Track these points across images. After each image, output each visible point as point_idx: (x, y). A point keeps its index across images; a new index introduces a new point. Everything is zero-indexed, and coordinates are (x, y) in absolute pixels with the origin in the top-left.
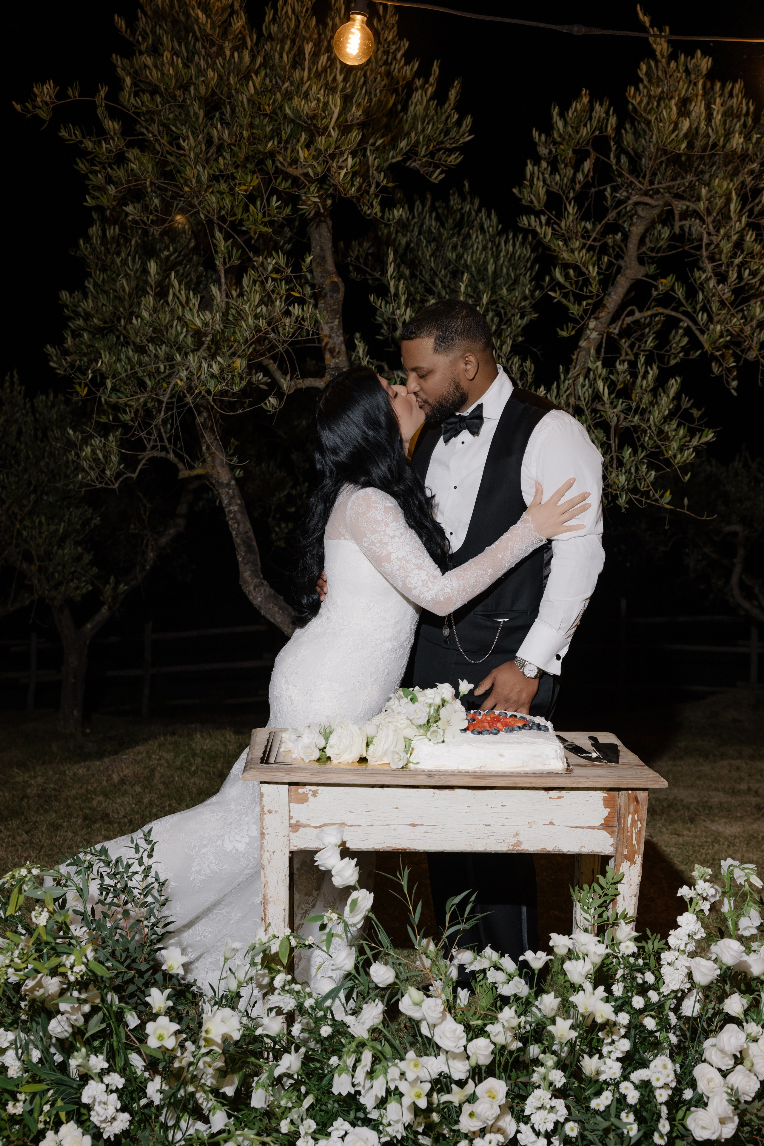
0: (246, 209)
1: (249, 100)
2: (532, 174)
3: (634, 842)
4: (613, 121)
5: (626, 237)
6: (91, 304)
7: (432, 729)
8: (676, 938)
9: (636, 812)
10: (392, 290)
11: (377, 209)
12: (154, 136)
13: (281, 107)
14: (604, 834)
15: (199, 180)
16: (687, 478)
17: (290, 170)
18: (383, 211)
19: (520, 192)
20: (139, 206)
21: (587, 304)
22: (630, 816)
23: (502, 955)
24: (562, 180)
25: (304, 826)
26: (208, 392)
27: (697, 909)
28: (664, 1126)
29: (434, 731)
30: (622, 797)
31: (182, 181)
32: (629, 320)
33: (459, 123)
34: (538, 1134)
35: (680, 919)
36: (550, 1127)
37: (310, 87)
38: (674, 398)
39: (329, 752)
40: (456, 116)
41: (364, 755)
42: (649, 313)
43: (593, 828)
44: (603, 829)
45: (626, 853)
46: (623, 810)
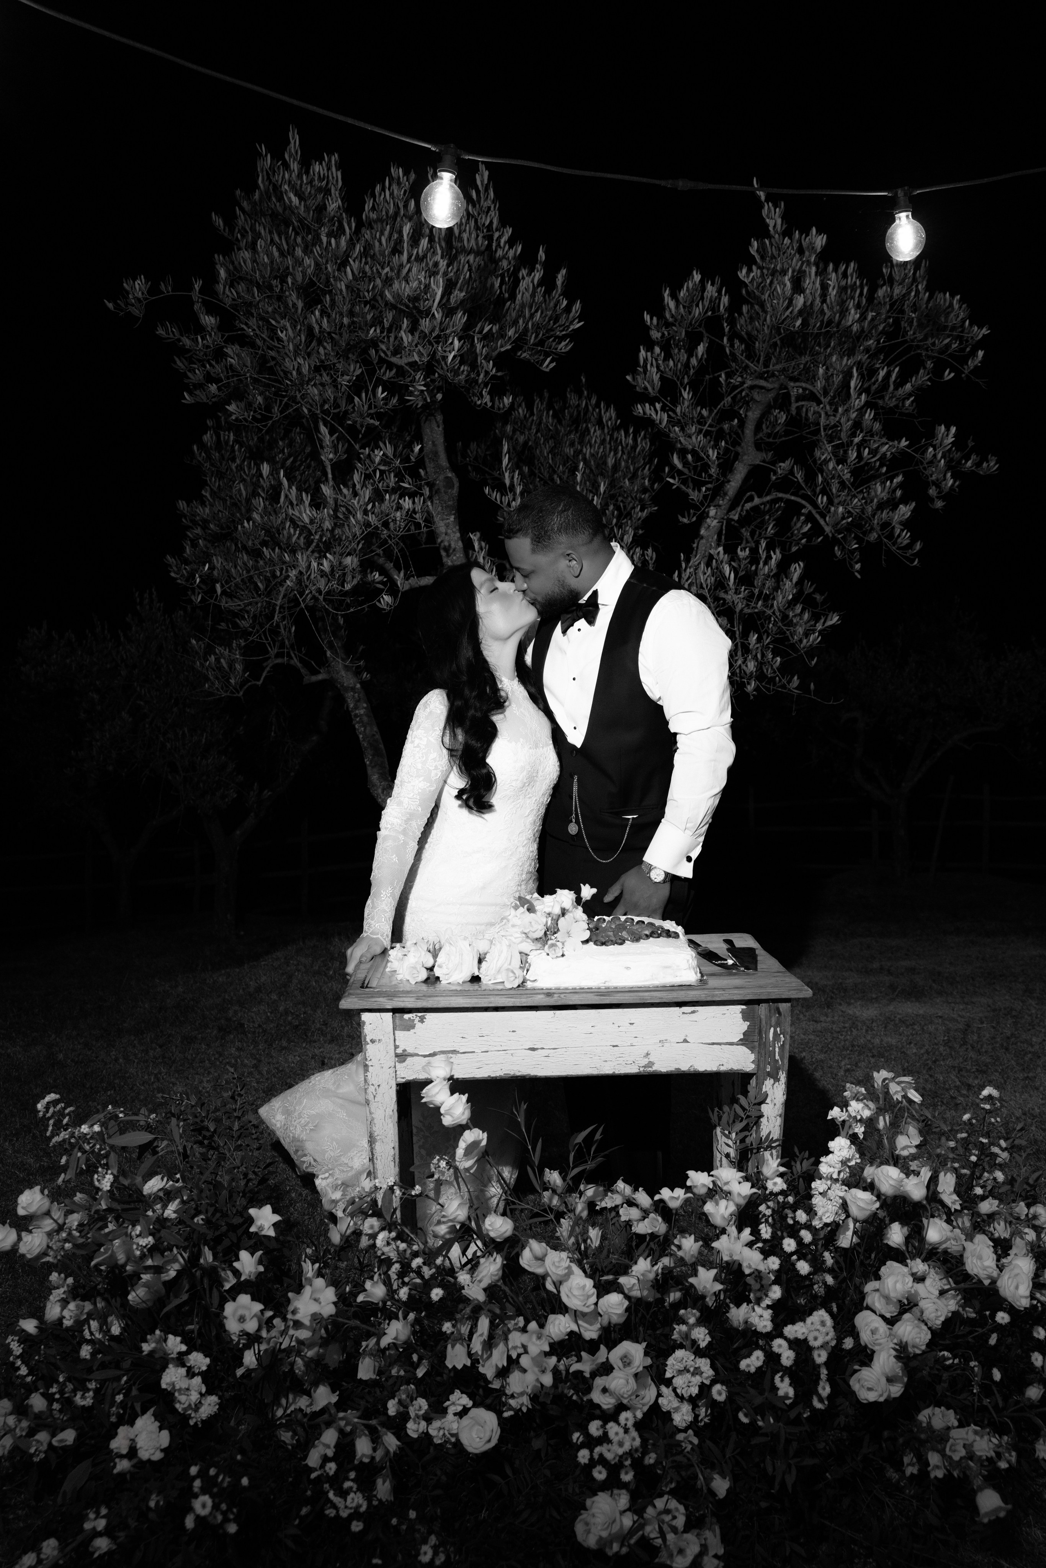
0: (350, 400)
1: (347, 287)
2: (645, 360)
3: (777, 1057)
4: (725, 300)
5: (742, 423)
6: (207, 510)
7: (550, 942)
8: (828, 1166)
9: (778, 1024)
10: (507, 482)
11: (487, 399)
12: (254, 330)
13: (382, 294)
14: (744, 1050)
15: (299, 372)
16: (814, 663)
17: (394, 360)
18: (492, 400)
19: (634, 379)
20: (242, 405)
21: (707, 489)
22: (772, 1030)
23: (636, 1189)
24: (675, 365)
25: (412, 1055)
26: (319, 591)
27: (851, 1132)
28: (825, 1390)
29: (553, 945)
30: (763, 1009)
31: (282, 374)
32: (748, 506)
33: (568, 309)
34: (681, 1398)
35: (832, 1145)
36: (695, 1391)
37: (410, 270)
38: (797, 583)
39: (437, 972)
40: (565, 302)
41: (477, 974)
42: (768, 498)
43: (731, 1044)
44: (743, 1045)
45: (768, 1070)
46: (764, 1023)
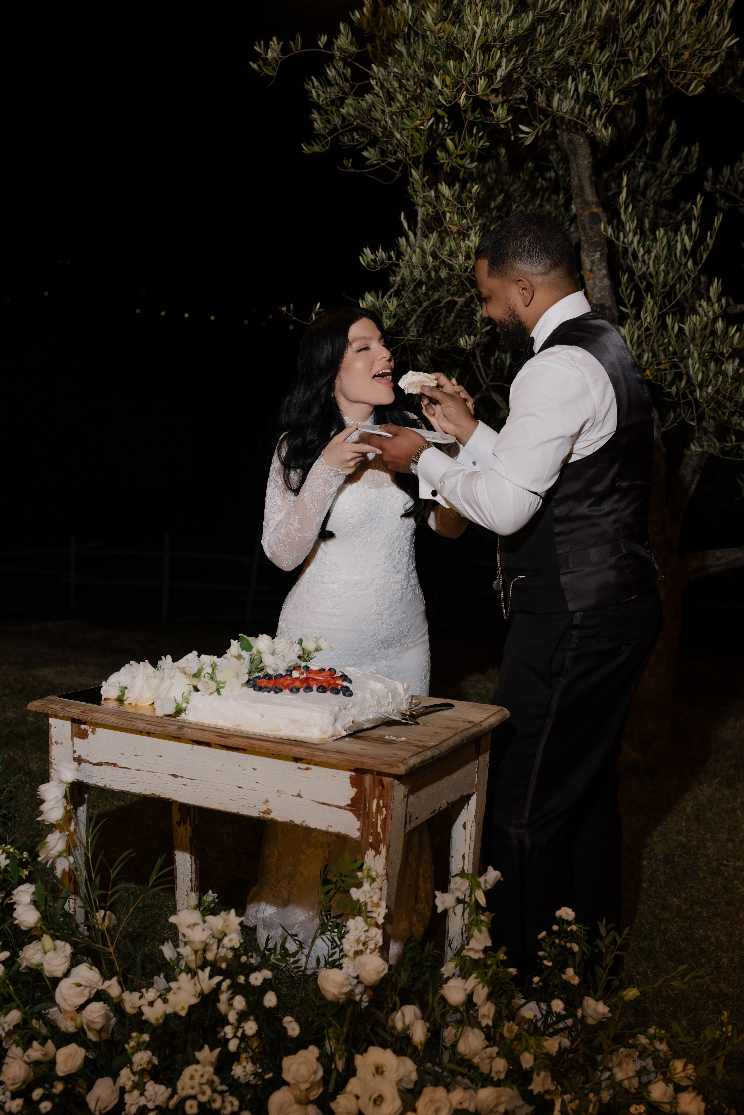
3: (379, 830)
9: (381, 797)
14: (350, 816)
22: (375, 801)
25: (85, 761)
30: (367, 779)
43: (340, 807)
44: (350, 810)
45: (371, 840)
46: (368, 792)
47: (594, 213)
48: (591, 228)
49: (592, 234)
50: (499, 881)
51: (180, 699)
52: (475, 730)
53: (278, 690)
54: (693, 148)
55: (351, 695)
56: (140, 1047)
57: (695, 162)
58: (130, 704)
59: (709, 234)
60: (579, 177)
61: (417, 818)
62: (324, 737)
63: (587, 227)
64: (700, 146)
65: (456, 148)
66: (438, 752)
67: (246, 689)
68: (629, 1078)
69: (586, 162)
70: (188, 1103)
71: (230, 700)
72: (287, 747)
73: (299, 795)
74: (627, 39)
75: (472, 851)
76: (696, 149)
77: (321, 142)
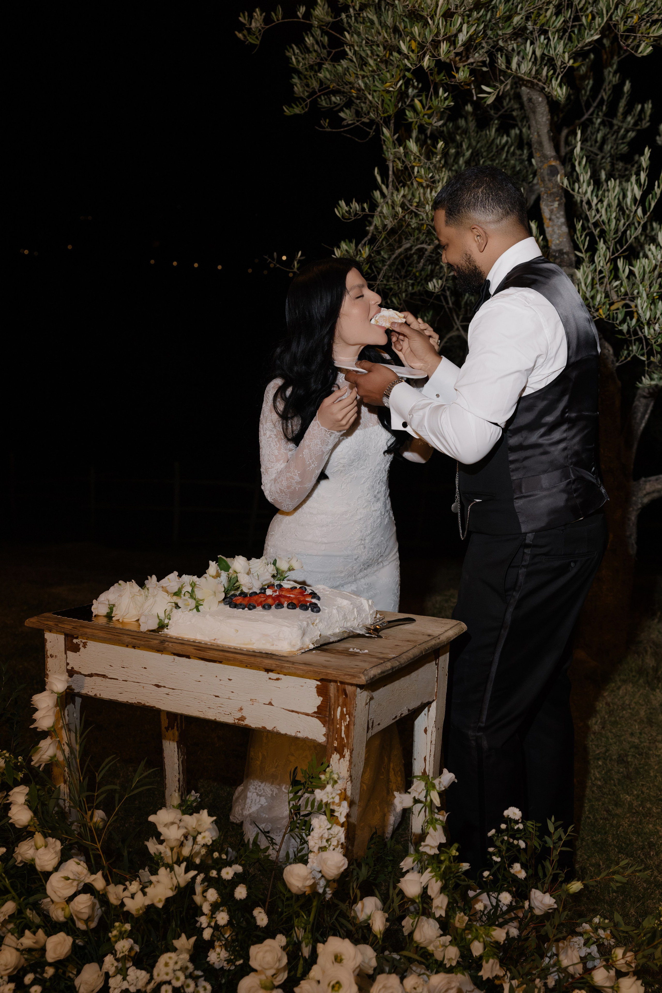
3: (343, 735)
9: (344, 705)
14: (317, 722)
22: (339, 709)
25: (77, 673)
30: (333, 688)
43: (307, 715)
44: (317, 717)
45: (335, 745)
46: (333, 701)
47: (552, 166)
48: (549, 180)
49: (550, 185)
50: (454, 782)
51: (162, 616)
52: (433, 642)
53: (251, 607)
54: (646, 106)
55: (319, 611)
56: (122, 936)
57: (648, 118)
58: (118, 620)
59: (656, 183)
60: (538, 133)
61: (379, 724)
62: (293, 650)
63: (546, 178)
64: (652, 103)
65: (424, 107)
66: (398, 664)
67: (222, 605)
68: (574, 965)
69: (544, 119)
70: (164, 988)
71: (208, 616)
72: (259, 660)
73: (270, 704)
74: (581, 5)
75: (433, 753)
76: (649, 106)
77: (301, 104)
